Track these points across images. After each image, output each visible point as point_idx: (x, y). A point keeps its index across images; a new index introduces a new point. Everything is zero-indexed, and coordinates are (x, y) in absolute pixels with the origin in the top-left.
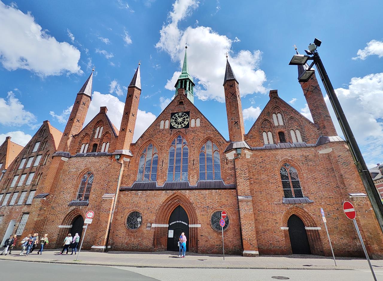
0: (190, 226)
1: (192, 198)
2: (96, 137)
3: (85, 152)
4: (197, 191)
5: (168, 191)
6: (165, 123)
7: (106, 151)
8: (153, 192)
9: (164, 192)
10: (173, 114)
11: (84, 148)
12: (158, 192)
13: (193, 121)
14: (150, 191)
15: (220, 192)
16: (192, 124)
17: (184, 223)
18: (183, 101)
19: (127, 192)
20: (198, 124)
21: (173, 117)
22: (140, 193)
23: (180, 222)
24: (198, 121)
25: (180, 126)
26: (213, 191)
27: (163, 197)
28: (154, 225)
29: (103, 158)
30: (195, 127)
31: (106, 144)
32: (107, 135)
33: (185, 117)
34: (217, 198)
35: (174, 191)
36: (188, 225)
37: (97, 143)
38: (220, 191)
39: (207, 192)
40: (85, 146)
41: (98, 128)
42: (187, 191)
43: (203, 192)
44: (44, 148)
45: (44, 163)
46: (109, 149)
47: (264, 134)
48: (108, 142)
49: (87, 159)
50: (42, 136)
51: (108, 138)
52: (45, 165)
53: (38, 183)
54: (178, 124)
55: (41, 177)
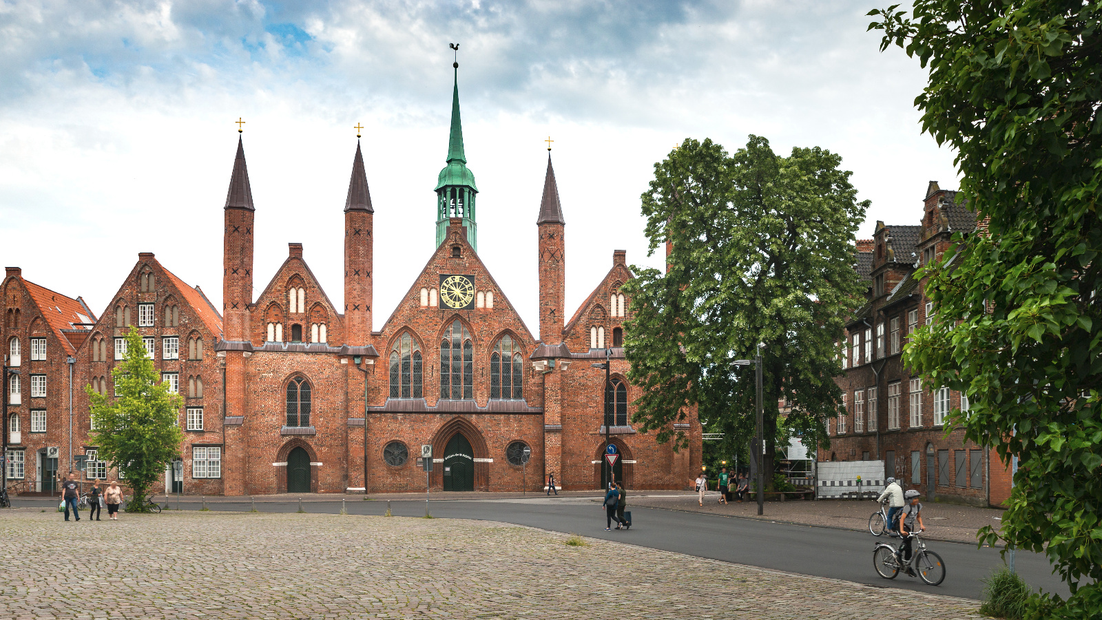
0: (476, 460)
1: (481, 425)
2: (293, 310)
3: (279, 340)
4: (487, 417)
5: (445, 415)
6: (429, 294)
7: (323, 340)
8: (422, 416)
9: (438, 416)
10: (443, 278)
11: (275, 333)
12: (429, 416)
13: (480, 296)
14: (417, 415)
15: (520, 419)
16: (480, 304)
17: (467, 457)
18: (461, 248)
19: (378, 415)
20: (490, 305)
21: (444, 284)
22: (400, 416)
23: (457, 455)
24: (490, 296)
25: (457, 304)
26: (511, 416)
27: (436, 424)
29: (323, 356)
30: (485, 308)
31: (319, 327)
32: (319, 308)
33: (467, 287)
34: (516, 426)
35: (454, 416)
36: (472, 459)
37: (299, 324)
38: (521, 416)
39: (502, 418)
40: (274, 328)
41: (294, 292)
42: (474, 416)
43: (496, 417)
44: (172, 321)
45: (192, 357)
46: (327, 337)
47: (593, 331)
48: (321, 324)
49: (290, 356)
50: (148, 290)
51: (321, 315)
52: (197, 360)
53: (196, 394)
54: (455, 300)
55: (199, 384)
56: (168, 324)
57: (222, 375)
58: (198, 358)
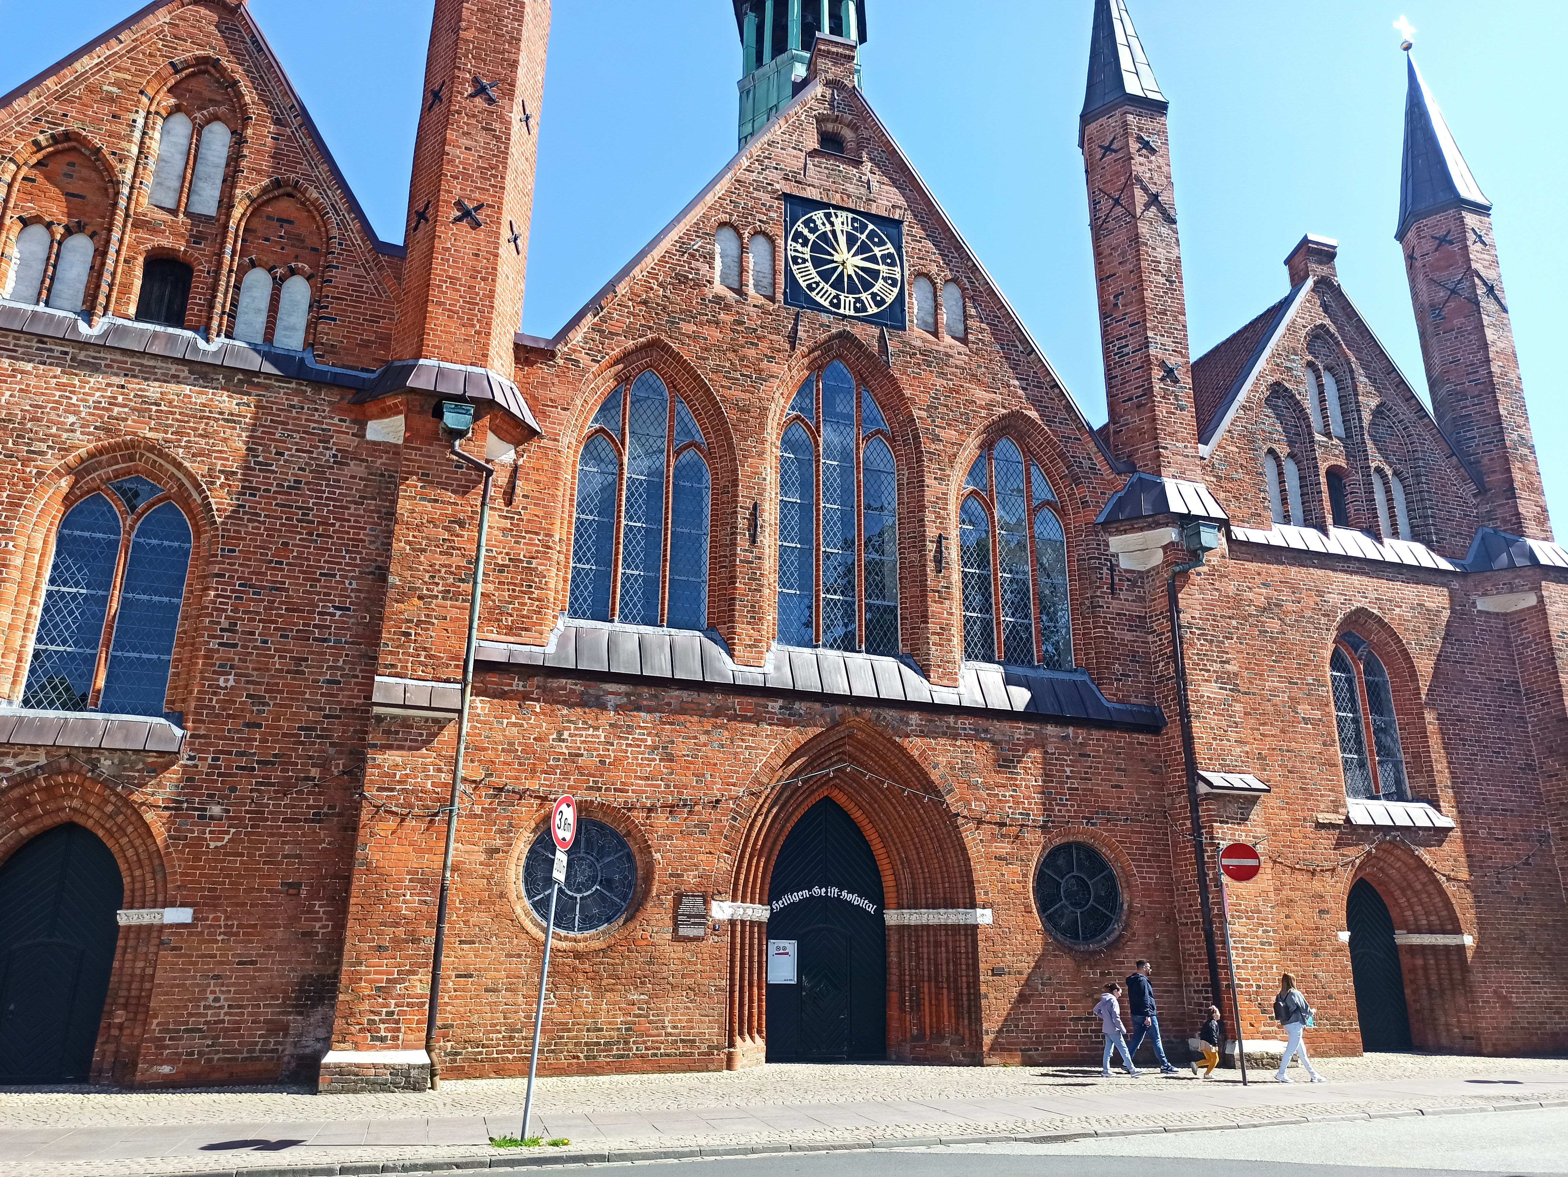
0: (893, 917)
1: (940, 760)
2: (160, 194)
5: (801, 707)
6: (744, 251)
7: (292, 334)
9: (774, 705)
10: (797, 207)
11: (50, 267)
12: (734, 701)
13: (923, 288)
14: (686, 696)
15: (1080, 740)
16: (922, 318)
17: (855, 899)
19: (517, 685)
20: (954, 326)
21: (800, 226)
23: (834, 892)
24: (952, 294)
25: (847, 299)
26: (1051, 730)
28: (722, 909)
30: (938, 335)
31: (278, 283)
32: (285, 207)
33: (877, 251)
34: (1068, 769)
35: (837, 712)
36: (880, 914)
38: (1082, 734)
39: (1019, 731)
40: (55, 243)
41: (179, 127)
42: (915, 717)
43: (1000, 730)
46: (311, 326)
48: (293, 272)
51: (297, 240)
54: (838, 285)
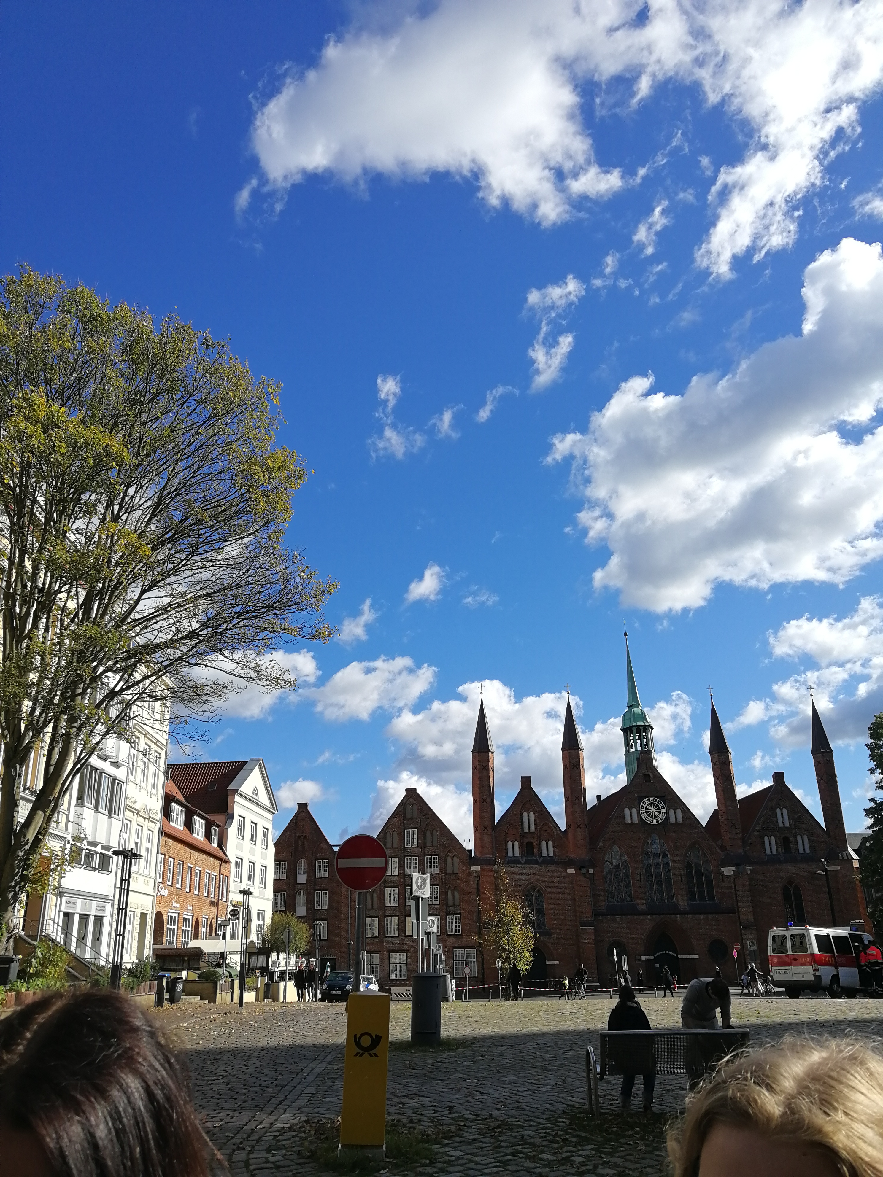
0: (680, 957)
1: (685, 924)
2: (526, 830)
3: (517, 854)
4: (690, 916)
5: (654, 916)
6: (631, 813)
7: (551, 854)
8: (636, 917)
9: (649, 917)
10: (641, 799)
11: (514, 849)
12: (641, 917)
13: (672, 812)
14: (632, 916)
15: (717, 917)
16: (672, 820)
17: (672, 954)
18: (651, 774)
19: (601, 918)
20: (680, 820)
21: (642, 804)
22: (618, 918)
23: (667, 952)
24: (679, 812)
25: (654, 820)
26: (709, 915)
27: (648, 923)
28: (643, 958)
29: (553, 867)
30: (677, 824)
31: (547, 843)
32: (546, 828)
33: (660, 806)
35: (663, 916)
36: (677, 956)
37: (532, 841)
38: (717, 915)
39: (702, 917)
40: (513, 844)
41: (525, 814)
42: (678, 916)
43: (697, 916)
44: (432, 842)
45: (449, 871)
46: (554, 851)
47: (766, 839)
48: (549, 840)
49: (528, 867)
50: (412, 818)
51: (549, 833)
52: (454, 874)
53: (454, 903)
54: (652, 817)
55: (456, 894)
56: (429, 844)
57: (475, 886)
58: (455, 872)
